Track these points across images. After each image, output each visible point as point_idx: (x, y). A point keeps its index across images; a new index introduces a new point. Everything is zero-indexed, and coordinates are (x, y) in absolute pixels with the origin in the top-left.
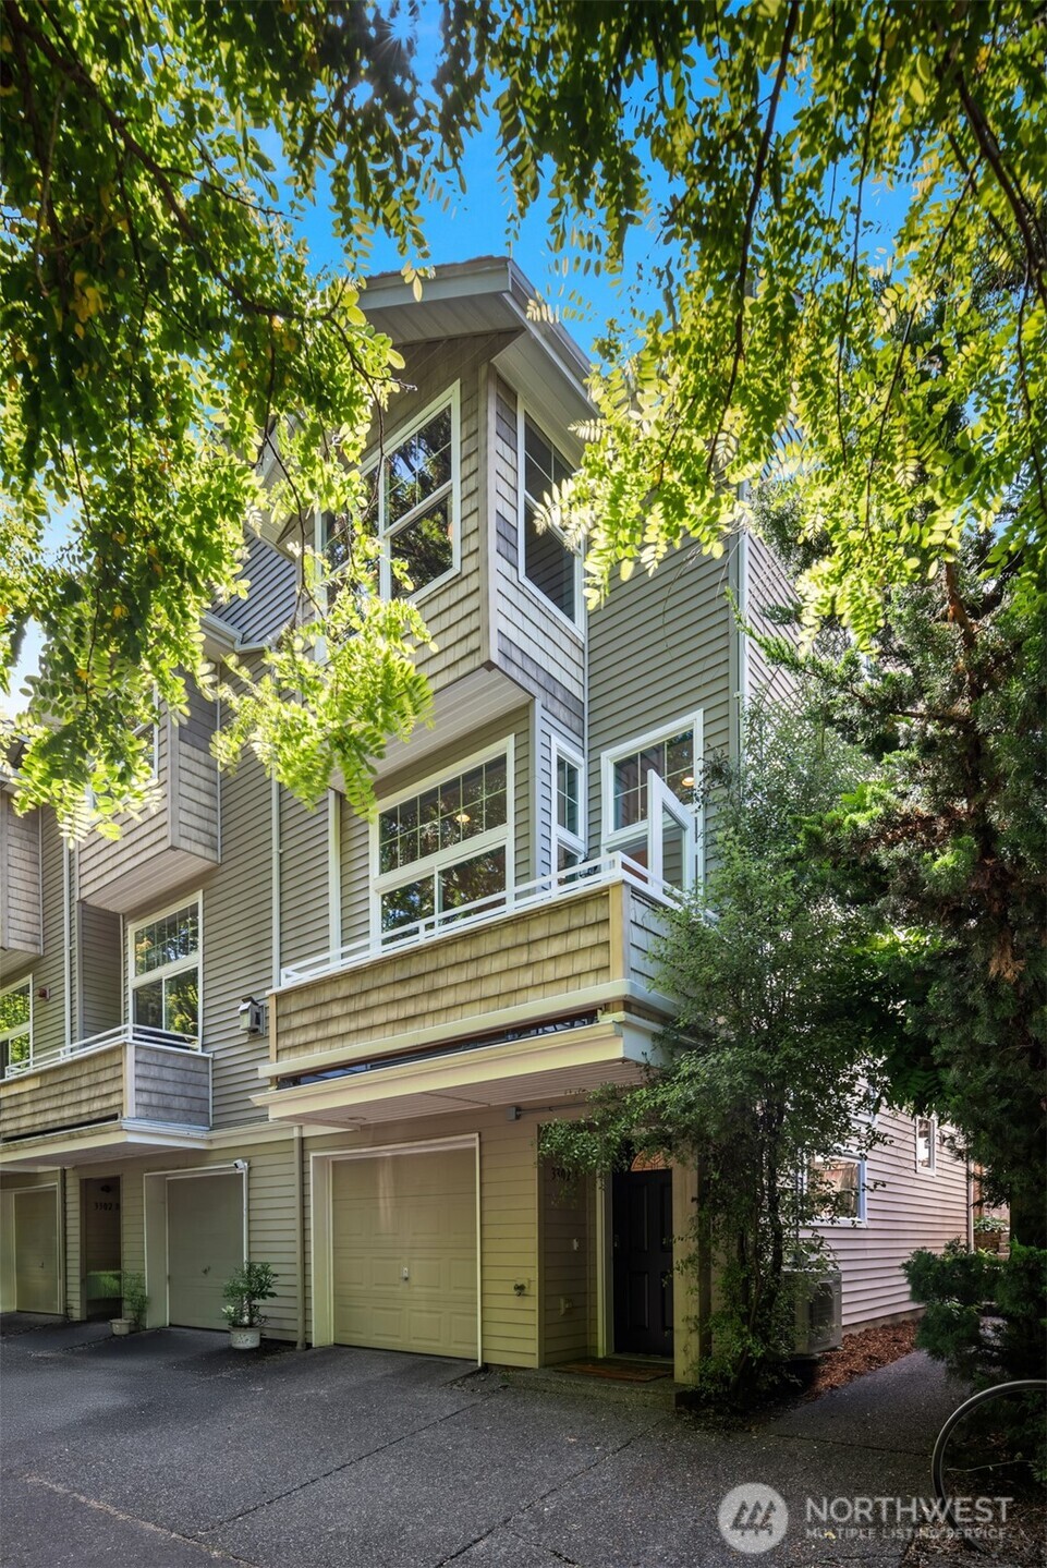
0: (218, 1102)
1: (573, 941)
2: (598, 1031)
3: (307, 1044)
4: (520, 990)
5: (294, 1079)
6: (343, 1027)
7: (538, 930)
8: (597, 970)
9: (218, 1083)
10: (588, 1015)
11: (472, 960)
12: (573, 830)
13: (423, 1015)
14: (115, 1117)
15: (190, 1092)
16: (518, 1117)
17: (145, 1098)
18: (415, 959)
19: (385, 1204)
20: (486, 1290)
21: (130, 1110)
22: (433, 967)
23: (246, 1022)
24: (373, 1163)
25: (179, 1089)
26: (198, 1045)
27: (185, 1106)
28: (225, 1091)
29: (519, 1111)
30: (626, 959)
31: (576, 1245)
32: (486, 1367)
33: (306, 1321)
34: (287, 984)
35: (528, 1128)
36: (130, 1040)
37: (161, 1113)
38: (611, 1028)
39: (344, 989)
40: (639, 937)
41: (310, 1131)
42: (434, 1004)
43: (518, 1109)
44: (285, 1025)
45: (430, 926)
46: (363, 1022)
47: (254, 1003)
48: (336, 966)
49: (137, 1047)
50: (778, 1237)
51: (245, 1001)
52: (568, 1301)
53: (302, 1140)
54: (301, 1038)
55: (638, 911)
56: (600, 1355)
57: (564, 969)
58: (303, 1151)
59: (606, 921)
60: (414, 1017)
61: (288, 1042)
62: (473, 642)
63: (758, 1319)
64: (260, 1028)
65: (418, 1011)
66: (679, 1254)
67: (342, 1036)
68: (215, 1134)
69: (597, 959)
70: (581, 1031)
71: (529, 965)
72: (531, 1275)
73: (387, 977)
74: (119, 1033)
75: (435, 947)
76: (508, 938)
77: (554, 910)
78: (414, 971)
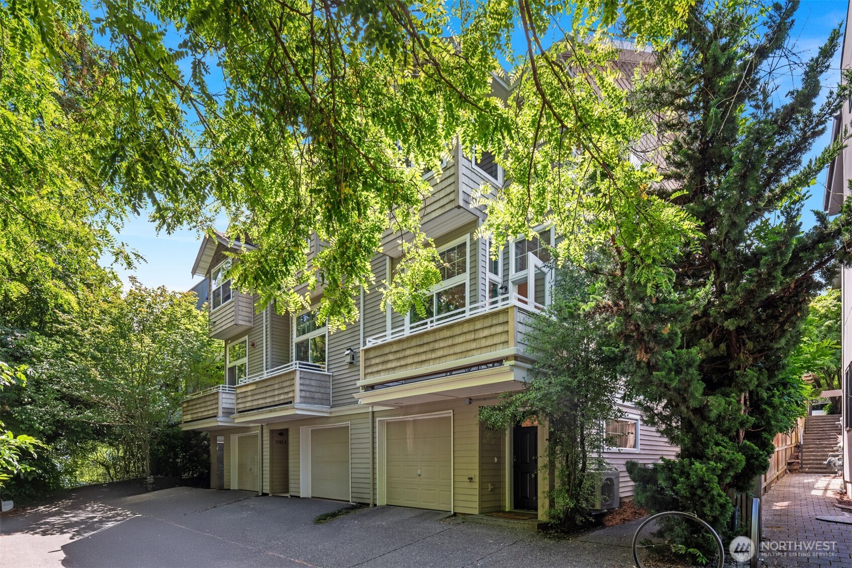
0: (334, 395)
1: (493, 330)
2: (503, 369)
3: (378, 372)
4: (471, 350)
5: (372, 387)
6: (394, 364)
7: (479, 325)
8: (503, 343)
9: (334, 386)
10: (499, 361)
11: (450, 337)
12: (496, 273)
13: (429, 360)
14: (291, 402)
15: (322, 391)
16: (470, 403)
17: (303, 394)
18: (426, 336)
19: (410, 441)
20: (456, 480)
21: (297, 399)
22: (434, 339)
23: (348, 359)
24: (404, 423)
25: (318, 390)
26: (326, 370)
27: (320, 397)
28: (337, 390)
29: (471, 400)
30: (515, 338)
31: (496, 460)
32: (455, 514)
33: (374, 494)
34: (369, 345)
35: (475, 407)
36: (298, 368)
37: (310, 400)
38: (509, 368)
39: (395, 348)
40: (521, 328)
41: (376, 409)
42: (434, 356)
43: (470, 399)
44: (368, 363)
45: (432, 322)
46: (403, 362)
47: (352, 351)
48: (389, 339)
49: (301, 371)
50: (585, 456)
51: (348, 350)
52: (492, 485)
53: (373, 412)
54: (375, 369)
55: (521, 317)
56: (507, 510)
57: (489, 342)
58: (373, 417)
59: (507, 322)
60: (425, 361)
61: (370, 370)
62: (452, 197)
63: (574, 492)
64: (354, 362)
65: (427, 358)
66: (540, 463)
67: (394, 368)
68: (333, 410)
69: (503, 338)
70: (497, 369)
71: (475, 340)
72: (476, 474)
73: (413, 343)
74: (289, 366)
75: (434, 331)
76: (466, 328)
77: (485, 317)
78: (425, 341)
